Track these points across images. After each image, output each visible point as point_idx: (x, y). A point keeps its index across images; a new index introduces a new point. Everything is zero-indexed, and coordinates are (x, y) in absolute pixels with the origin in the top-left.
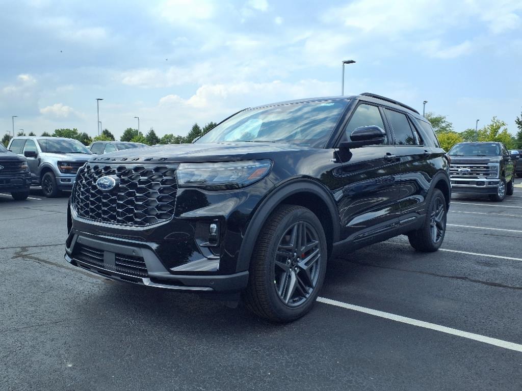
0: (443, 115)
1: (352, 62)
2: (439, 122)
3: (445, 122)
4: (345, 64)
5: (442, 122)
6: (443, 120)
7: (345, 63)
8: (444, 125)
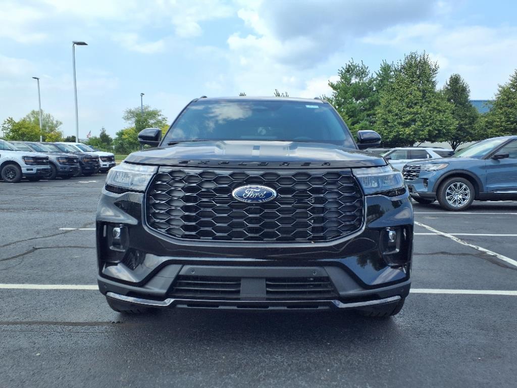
0: (158, 109)
1: (84, 44)
2: (156, 115)
3: (161, 115)
4: (75, 45)
5: (158, 115)
6: (159, 114)
7: (75, 43)
8: (160, 118)
